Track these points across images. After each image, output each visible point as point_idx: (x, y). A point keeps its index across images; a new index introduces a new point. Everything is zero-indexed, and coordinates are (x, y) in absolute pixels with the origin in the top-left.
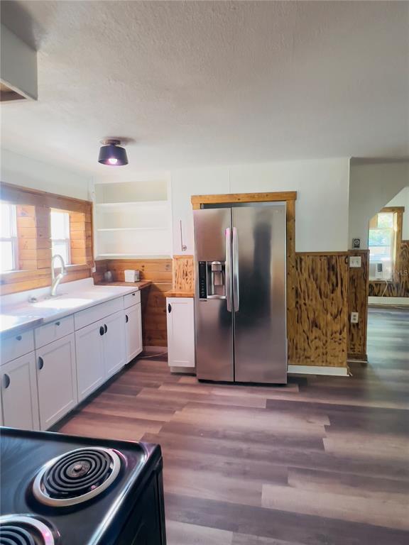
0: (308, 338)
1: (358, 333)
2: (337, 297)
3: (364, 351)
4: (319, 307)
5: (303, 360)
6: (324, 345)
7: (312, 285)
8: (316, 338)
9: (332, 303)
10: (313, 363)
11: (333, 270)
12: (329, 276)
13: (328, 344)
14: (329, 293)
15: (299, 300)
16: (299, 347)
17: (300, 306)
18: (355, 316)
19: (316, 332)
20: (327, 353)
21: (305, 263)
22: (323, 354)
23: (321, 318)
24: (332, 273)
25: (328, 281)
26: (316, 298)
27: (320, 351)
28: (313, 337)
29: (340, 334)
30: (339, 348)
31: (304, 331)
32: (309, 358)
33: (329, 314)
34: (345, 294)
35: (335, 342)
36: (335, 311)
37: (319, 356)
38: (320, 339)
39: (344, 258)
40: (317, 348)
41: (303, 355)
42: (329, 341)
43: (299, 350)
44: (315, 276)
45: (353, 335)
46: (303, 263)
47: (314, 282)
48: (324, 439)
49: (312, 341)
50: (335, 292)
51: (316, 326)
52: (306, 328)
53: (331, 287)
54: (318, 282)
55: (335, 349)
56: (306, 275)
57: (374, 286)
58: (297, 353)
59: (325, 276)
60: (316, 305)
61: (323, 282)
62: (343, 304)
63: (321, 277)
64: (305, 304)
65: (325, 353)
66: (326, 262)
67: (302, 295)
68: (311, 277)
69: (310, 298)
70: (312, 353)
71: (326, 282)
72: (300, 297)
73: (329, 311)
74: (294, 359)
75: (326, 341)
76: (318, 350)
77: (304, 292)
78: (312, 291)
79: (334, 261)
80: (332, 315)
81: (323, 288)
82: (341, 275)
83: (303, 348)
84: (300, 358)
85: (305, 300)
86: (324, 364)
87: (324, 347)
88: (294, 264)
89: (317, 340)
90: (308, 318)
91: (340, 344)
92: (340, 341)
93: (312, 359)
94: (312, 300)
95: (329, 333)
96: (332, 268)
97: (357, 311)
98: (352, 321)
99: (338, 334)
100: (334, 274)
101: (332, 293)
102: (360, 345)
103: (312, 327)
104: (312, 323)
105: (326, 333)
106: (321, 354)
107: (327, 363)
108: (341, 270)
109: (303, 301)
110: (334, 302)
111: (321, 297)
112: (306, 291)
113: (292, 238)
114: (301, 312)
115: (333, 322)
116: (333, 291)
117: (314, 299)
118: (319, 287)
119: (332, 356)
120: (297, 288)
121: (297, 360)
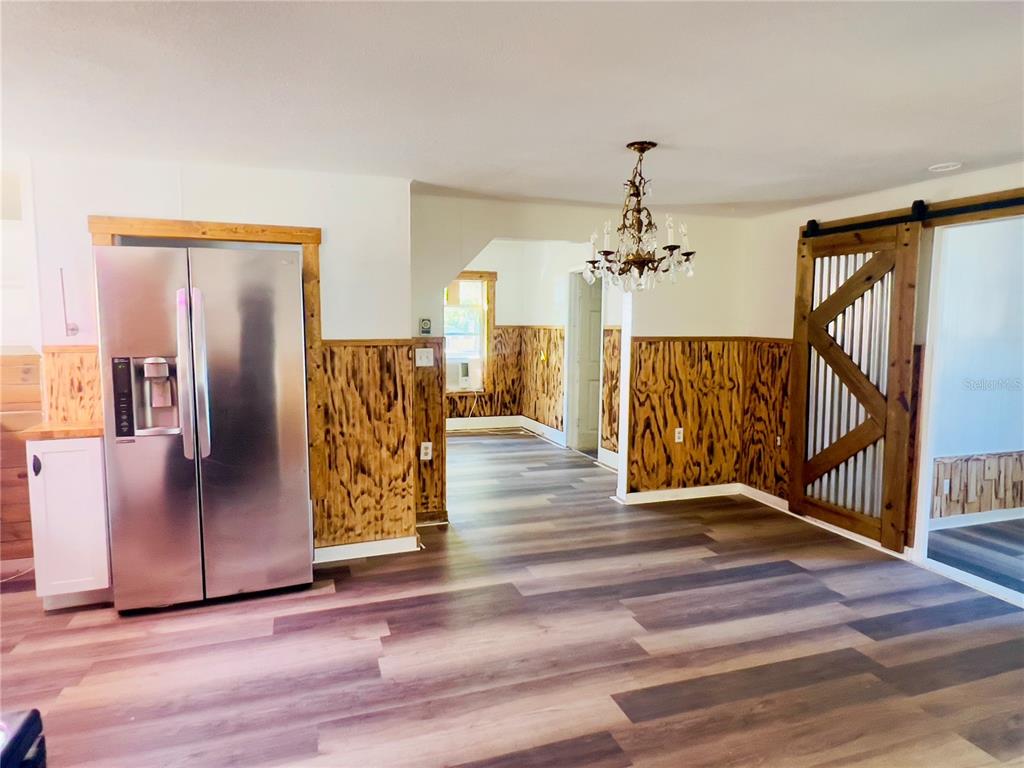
0: (349, 494)
1: (432, 477)
2: (396, 416)
3: (443, 505)
4: (367, 437)
5: (342, 535)
6: (378, 502)
7: (354, 399)
8: (363, 493)
9: (389, 429)
10: (361, 538)
11: (389, 370)
12: (382, 381)
13: (384, 499)
14: (383, 412)
15: (330, 426)
16: (333, 513)
17: (334, 438)
18: (426, 448)
19: (363, 482)
20: (382, 516)
21: (340, 358)
22: (376, 519)
23: (370, 457)
24: (386, 376)
25: (381, 390)
26: (361, 422)
27: (371, 514)
28: (359, 491)
29: (404, 480)
30: (402, 504)
31: (342, 483)
32: (352, 529)
33: (384, 448)
34: (409, 411)
35: (396, 495)
36: (394, 441)
37: (369, 523)
38: (369, 495)
39: (405, 349)
40: (365, 510)
41: (342, 527)
42: (386, 494)
43: (334, 519)
44: (358, 382)
45: (424, 480)
46: (336, 360)
47: (357, 394)
48: (380, 660)
49: (356, 501)
50: (393, 410)
51: (363, 472)
52: (345, 477)
53: (386, 400)
54: (364, 393)
55: (395, 507)
56: (342, 380)
57: (457, 400)
58: (330, 524)
59: (375, 382)
60: (362, 433)
61: (373, 393)
62: (407, 431)
63: (368, 383)
64: (342, 434)
65: (379, 516)
66: (376, 357)
67: (336, 417)
68: (352, 383)
69: (351, 421)
70: (357, 520)
71: (379, 393)
72: (333, 423)
73: (385, 441)
74: (325, 536)
75: (381, 496)
76: (367, 514)
77: (341, 412)
78: (354, 409)
79: (389, 356)
80: (388, 449)
81: (372, 404)
82: (402, 377)
83: (340, 514)
84: (336, 532)
85: (341, 425)
86: (379, 536)
87: (379, 507)
88: (320, 362)
89: (366, 496)
90: (349, 458)
91: (403, 497)
92: (404, 493)
93: (358, 532)
94: (354, 425)
95: (385, 481)
96: (386, 367)
97: (429, 441)
98: (423, 457)
99: (400, 481)
100: (390, 378)
101: (389, 410)
102: (436, 496)
103: (356, 474)
104: (356, 466)
105: (381, 481)
106: (372, 519)
107: (384, 534)
108: (401, 370)
109: (338, 429)
110: (391, 426)
111: (370, 419)
112: (344, 411)
113: (315, 313)
114: (336, 448)
115: (391, 460)
116: (389, 407)
117: (358, 424)
118: (365, 403)
119: (391, 520)
120: (326, 405)
121: (331, 537)
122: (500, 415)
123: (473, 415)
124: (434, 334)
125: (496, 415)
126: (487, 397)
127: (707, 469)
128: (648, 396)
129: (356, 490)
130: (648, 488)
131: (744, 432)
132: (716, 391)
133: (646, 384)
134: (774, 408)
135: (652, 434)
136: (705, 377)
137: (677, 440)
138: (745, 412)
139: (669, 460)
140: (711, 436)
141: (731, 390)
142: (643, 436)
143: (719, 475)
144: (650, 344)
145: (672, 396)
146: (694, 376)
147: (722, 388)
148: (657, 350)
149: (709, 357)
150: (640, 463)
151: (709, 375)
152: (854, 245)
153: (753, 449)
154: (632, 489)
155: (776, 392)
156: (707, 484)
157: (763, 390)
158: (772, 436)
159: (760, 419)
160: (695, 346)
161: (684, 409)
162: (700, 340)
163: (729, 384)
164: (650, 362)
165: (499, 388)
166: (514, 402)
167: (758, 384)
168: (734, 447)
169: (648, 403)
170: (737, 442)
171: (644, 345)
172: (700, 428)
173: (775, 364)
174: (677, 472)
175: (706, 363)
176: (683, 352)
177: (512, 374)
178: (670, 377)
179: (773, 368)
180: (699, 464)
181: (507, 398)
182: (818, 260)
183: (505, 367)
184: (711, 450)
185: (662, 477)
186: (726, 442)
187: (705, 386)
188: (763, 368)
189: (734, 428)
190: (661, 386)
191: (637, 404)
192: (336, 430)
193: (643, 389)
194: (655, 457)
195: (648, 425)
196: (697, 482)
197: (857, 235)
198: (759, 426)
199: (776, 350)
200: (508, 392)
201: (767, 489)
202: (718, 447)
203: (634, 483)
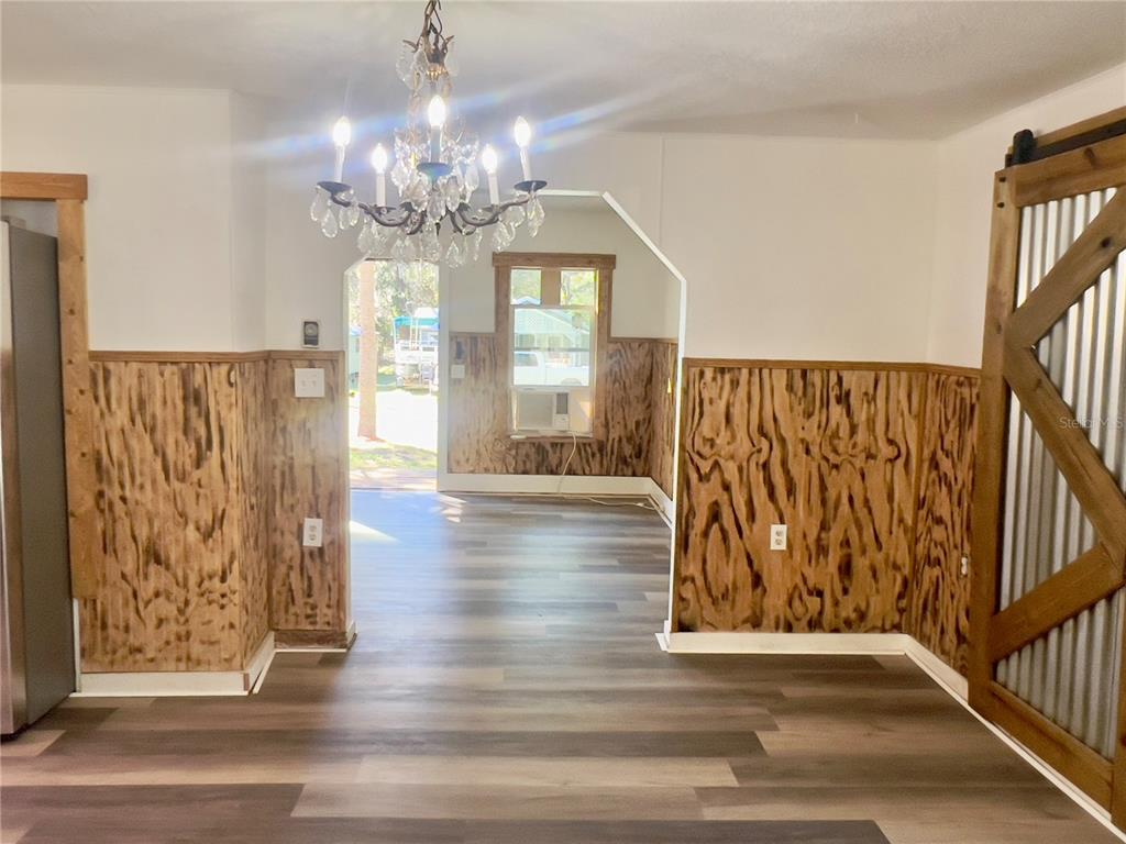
0: (135, 595)
1: (322, 574)
2: (210, 477)
3: (341, 622)
4: (164, 508)
5: (125, 658)
6: (181, 612)
7: (142, 447)
8: (157, 595)
9: (198, 496)
10: (153, 665)
11: (197, 400)
12: (186, 419)
13: (191, 608)
14: (188, 468)
15: (105, 487)
16: (110, 621)
17: (111, 505)
18: (313, 528)
19: (157, 579)
20: (188, 634)
21: (120, 381)
22: (179, 638)
23: (169, 538)
24: (193, 411)
25: (185, 432)
26: (154, 482)
27: (171, 629)
28: (151, 592)
29: (223, 580)
30: (219, 619)
31: (124, 576)
32: (139, 650)
33: (191, 527)
34: (232, 470)
35: (210, 603)
36: (207, 517)
37: (168, 643)
38: (168, 598)
40: (160, 622)
41: (124, 644)
42: (194, 600)
43: (111, 631)
44: (148, 419)
45: (310, 579)
46: (113, 382)
47: (147, 438)
49: (146, 607)
50: (205, 465)
51: (158, 562)
52: (129, 568)
53: (193, 450)
54: (159, 435)
55: (209, 622)
56: (121, 417)
57: (548, 447)
58: (105, 639)
59: (175, 420)
60: (155, 502)
61: (172, 437)
62: (227, 501)
63: (165, 422)
64: (124, 499)
65: (183, 633)
66: (177, 381)
67: (115, 473)
68: (138, 420)
69: (138, 480)
70: (148, 637)
71: (181, 437)
72: (110, 482)
73: (192, 513)
74: (98, 655)
75: (187, 603)
76: (164, 627)
77: (121, 466)
78: (142, 461)
79: (198, 379)
80: (198, 529)
81: (170, 451)
82: (219, 414)
83: (122, 625)
84: (114, 652)
85: (122, 486)
86: (182, 666)
87: (182, 620)
88: (86, 385)
89: (162, 599)
90: (134, 538)
91: (222, 607)
92: (224, 601)
93: (150, 655)
94: (142, 487)
95: (193, 580)
96: (193, 397)
97: (318, 516)
98: (307, 542)
99: (216, 581)
100: (199, 415)
101: (198, 465)
103: (147, 563)
104: (147, 551)
105: (186, 578)
106: (172, 638)
107: (191, 663)
108: (217, 403)
109: (117, 491)
110: (202, 491)
111: (167, 478)
112: (126, 463)
113: (76, 309)
114: (114, 521)
115: (202, 546)
116: (199, 462)
117: (148, 487)
118: (160, 451)
119: (203, 642)
120: (98, 453)
121: (107, 659)
122: (616, 474)
123: (571, 472)
124: (326, 344)
125: (608, 474)
126: (595, 448)
127: (836, 603)
128: (716, 464)
129: (147, 590)
130: (714, 627)
131: (917, 541)
132: (859, 462)
133: (712, 443)
134: (959, 504)
135: (723, 530)
136: (836, 435)
137: (774, 546)
138: (920, 504)
139: (757, 580)
140: (846, 543)
141: (892, 461)
142: (706, 534)
143: (862, 616)
144: (723, 371)
145: (765, 466)
146: (812, 433)
147: (870, 456)
148: (735, 384)
149: (844, 398)
150: (700, 581)
151: (844, 431)
152: (1083, 173)
153: (930, 574)
154: (682, 627)
155: (964, 474)
156: (836, 630)
157: (946, 464)
158: (955, 554)
159: (939, 521)
160: (816, 378)
161: (791, 491)
162: (826, 367)
163: (888, 451)
164: (722, 405)
165: (615, 434)
166: (638, 456)
167: (940, 452)
168: (896, 567)
169: (716, 475)
170: (903, 557)
171: (709, 374)
172: (824, 527)
173: (965, 416)
174: (775, 602)
175: (837, 411)
176: (790, 388)
177: (636, 413)
178: (762, 431)
179: (961, 425)
180: (820, 594)
181: (628, 450)
182: (1027, 211)
183: (624, 403)
184: (846, 569)
185: (744, 607)
186: (880, 557)
187: (835, 451)
188: (947, 423)
189: (898, 531)
190: (743, 447)
191: (694, 477)
192: (113, 493)
193: (706, 450)
194: (731, 572)
195: (715, 516)
196: (814, 625)
197: (1089, 153)
198: (939, 533)
199: (966, 391)
200: (629, 439)
201: (943, 653)
202: (861, 564)
203: (686, 616)
